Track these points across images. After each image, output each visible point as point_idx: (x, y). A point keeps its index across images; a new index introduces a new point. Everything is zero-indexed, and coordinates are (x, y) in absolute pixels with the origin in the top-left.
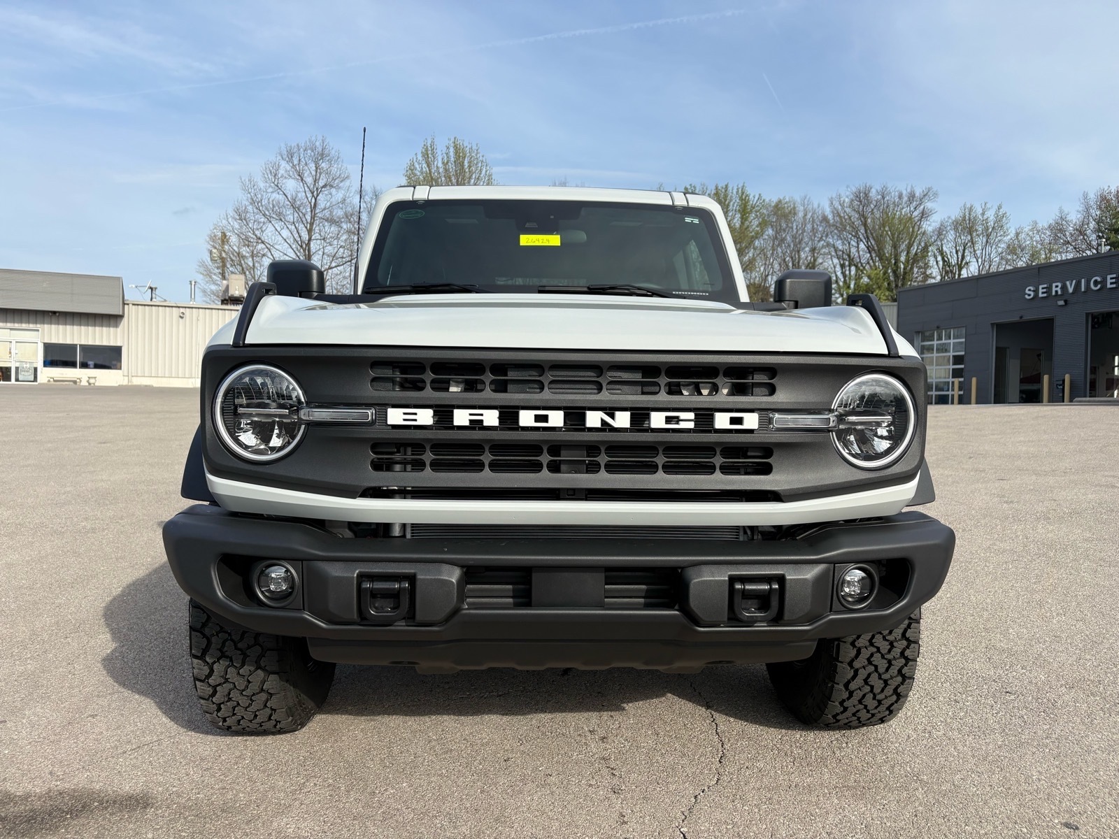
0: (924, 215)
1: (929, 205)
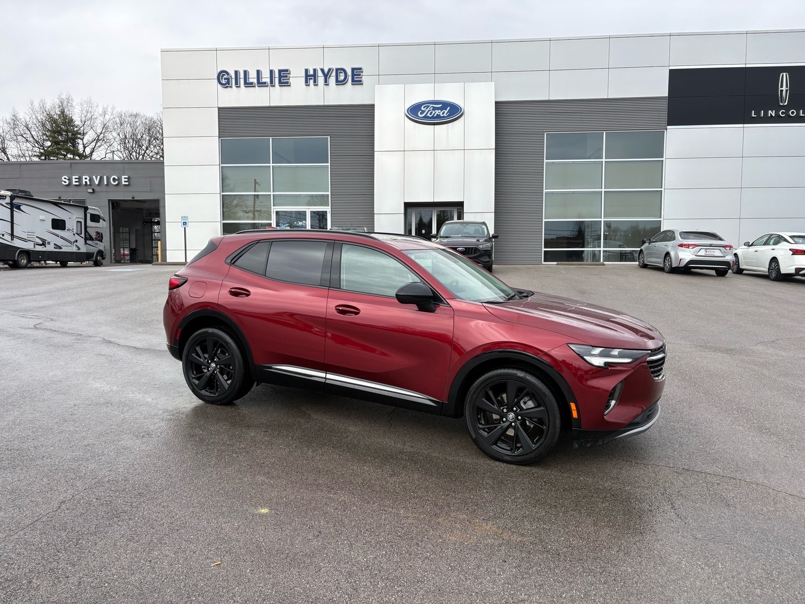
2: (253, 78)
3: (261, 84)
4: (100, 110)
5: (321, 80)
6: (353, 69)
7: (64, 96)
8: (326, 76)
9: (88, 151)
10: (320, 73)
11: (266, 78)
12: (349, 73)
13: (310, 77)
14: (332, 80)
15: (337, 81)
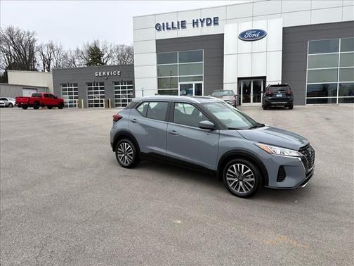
0: (34, 41)
1: (36, 37)
2: (170, 26)
3: (174, 28)
4: (109, 44)
5: (200, 24)
6: (214, 18)
7: (96, 40)
8: (202, 22)
9: (105, 62)
10: (199, 21)
11: (176, 25)
12: (213, 20)
13: (195, 23)
14: (205, 24)
15: (207, 24)
